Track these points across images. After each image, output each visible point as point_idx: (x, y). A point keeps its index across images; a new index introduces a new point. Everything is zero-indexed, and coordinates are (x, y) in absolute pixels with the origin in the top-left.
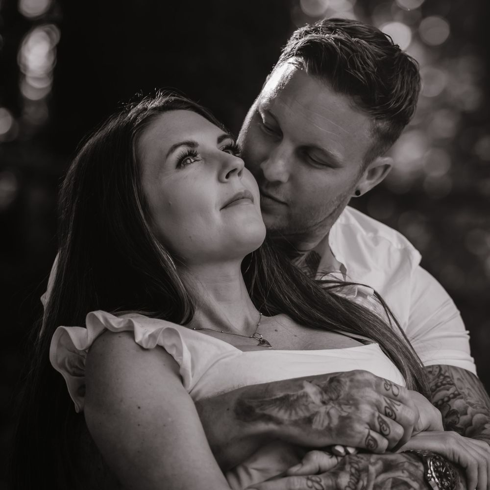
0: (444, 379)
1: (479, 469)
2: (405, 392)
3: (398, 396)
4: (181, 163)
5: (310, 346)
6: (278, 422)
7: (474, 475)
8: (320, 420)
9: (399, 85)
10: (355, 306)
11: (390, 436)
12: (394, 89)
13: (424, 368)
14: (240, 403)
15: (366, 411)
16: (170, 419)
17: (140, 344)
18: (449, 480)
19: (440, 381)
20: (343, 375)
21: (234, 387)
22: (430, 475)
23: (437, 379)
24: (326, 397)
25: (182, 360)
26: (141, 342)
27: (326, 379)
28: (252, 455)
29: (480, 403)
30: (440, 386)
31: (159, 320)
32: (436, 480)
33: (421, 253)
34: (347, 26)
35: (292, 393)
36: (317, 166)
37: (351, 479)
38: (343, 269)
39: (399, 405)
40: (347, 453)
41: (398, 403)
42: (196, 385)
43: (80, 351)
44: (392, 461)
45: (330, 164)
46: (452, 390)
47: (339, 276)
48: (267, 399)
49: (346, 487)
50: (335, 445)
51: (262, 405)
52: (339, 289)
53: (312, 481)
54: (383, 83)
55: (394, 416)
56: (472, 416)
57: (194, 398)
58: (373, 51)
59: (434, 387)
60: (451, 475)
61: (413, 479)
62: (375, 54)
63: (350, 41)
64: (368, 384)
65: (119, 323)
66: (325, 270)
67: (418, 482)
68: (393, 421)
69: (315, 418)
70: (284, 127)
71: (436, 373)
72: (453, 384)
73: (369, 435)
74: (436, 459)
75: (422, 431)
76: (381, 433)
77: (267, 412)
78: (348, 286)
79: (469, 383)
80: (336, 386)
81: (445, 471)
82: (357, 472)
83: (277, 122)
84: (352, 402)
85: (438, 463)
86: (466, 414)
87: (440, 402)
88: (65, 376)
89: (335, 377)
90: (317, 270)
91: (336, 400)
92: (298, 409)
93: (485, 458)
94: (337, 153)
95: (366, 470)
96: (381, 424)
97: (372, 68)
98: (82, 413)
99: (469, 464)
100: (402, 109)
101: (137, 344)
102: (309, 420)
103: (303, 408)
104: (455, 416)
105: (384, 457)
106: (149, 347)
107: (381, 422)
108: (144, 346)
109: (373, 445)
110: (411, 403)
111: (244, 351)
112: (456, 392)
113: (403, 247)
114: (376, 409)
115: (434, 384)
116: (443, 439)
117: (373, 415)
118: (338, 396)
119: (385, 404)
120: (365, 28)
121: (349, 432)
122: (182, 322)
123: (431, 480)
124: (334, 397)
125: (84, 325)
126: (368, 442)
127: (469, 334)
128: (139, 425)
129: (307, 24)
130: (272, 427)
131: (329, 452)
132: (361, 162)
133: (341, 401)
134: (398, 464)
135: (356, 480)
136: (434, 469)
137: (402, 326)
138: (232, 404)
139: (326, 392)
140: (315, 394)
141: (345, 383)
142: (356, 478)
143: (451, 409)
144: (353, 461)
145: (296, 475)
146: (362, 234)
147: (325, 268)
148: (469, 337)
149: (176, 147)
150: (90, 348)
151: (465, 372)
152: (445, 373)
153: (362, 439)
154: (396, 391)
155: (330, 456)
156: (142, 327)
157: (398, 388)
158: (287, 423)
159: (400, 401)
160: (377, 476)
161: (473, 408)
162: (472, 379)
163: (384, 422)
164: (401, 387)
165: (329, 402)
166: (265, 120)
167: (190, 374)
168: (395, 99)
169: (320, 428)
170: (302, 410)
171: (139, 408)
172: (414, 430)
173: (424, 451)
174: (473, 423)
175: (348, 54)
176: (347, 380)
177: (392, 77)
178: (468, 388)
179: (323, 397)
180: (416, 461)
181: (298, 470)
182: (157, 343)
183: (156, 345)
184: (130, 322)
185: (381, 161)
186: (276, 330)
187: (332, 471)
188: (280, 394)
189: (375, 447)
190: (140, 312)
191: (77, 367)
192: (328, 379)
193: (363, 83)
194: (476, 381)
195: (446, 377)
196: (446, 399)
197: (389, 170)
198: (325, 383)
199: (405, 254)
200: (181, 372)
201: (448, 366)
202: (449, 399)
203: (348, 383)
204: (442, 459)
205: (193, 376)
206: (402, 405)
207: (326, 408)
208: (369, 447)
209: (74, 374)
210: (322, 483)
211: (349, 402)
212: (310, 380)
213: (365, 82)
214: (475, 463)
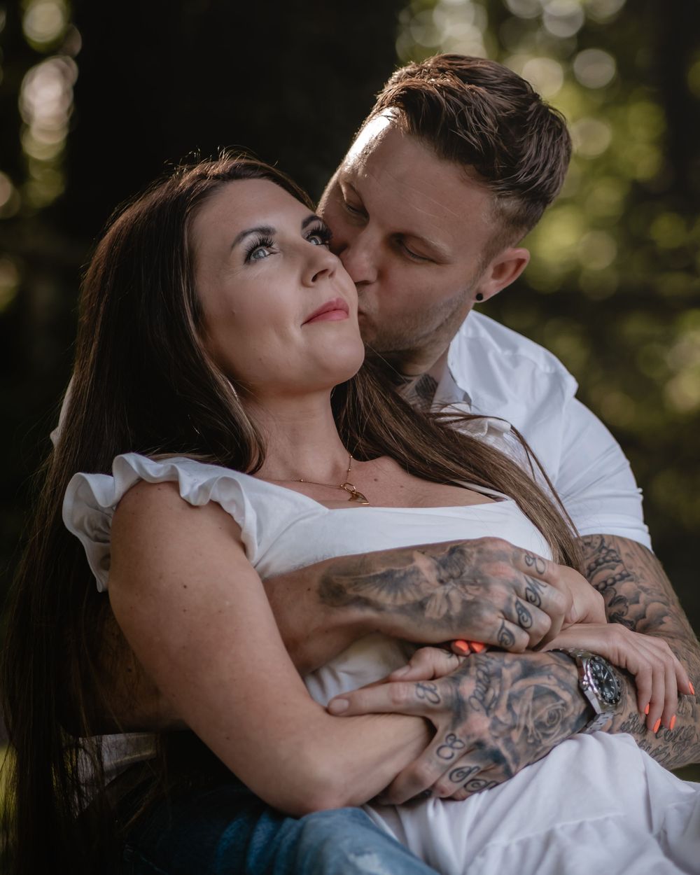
0: (607, 554)
1: (653, 676)
2: (553, 568)
3: (544, 574)
4: (251, 256)
5: (421, 502)
6: (379, 608)
7: (646, 684)
8: (435, 606)
9: (532, 150)
10: (483, 447)
11: (532, 630)
12: (524, 155)
13: (579, 538)
14: (326, 582)
15: (500, 594)
16: (227, 603)
17: (187, 500)
18: (612, 690)
19: (602, 556)
20: (468, 544)
21: (317, 559)
22: (587, 683)
23: (598, 554)
24: (444, 574)
25: (244, 521)
26: (188, 496)
27: (445, 550)
28: (341, 652)
29: (657, 588)
30: (602, 564)
31: (214, 467)
32: (595, 689)
33: (578, 380)
34: (464, 67)
35: (398, 569)
36: (415, 260)
37: (477, 686)
38: (467, 399)
39: (545, 587)
40: (473, 651)
41: (544, 584)
42: (264, 557)
43: (106, 508)
44: (534, 662)
45: (434, 259)
46: (618, 570)
47: (464, 408)
48: (363, 576)
49: (470, 697)
50: (456, 640)
51: (356, 584)
52: (461, 424)
53: (424, 689)
54: (505, 148)
55: (537, 603)
56: (646, 605)
57: (261, 574)
58: (495, 103)
59: (593, 565)
60: (616, 683)
61: (563, 687)
62: (496, 107)
63: (462, 88)
64: (503, 556)
65: (158, 471)
66: (445, 400)
67: (569, 692)
68: (537, 609)
69: (429, 602)
70: (370, 207)
71: (597, 546)
72: (620, 561)
73: (503, 627)
74: (595, 660)
75: (576, 623)
76: (521, 625)
77: (362, 594)
78: (475, 420)
79: (642, 560)
80: (459, 559)
81: (607, 677)
82: (486, 677)
83: (361, 199)
84: (481, 581)
85: (597, 666)
86: (637, 602)
87: (602, 586)
88: (84, 540)
89: (458, 546)
90: (432, 401)
91: (458, 578)
92: (405, 591)
93: (662, 661)
94: (442, 244)
95: (498, 674)
96: (520, 612)
97: (490, 127)
98: (105, 593)
99: (640, 669)
100: (539, 182)
101: (182, 498)
102: (421, 606)
103: (413, 588)
104: (623, 605)
105: (523, 657)
106: (198, 504)
107: (519, 609)
108: (193, 502)
109: (508, 642)
110: (561, 583)
111: (330, 508)
112: (624, 573)
113: (553, 371)
114: (513, 591)
115: (594, 560)
116: (605, 634)
117: (510, 599)
118: (462, 573)
119: (525, 585)
120: (490, 70)
121: (475, 622)
122: (248, 472)
123: (587, 689)
124: (455, 573)
125: (109, 472)
126: (502, 637)
127: (642, 493)
128: (185, 611)
129: (412, 62)
130: (369, 614)
131: (447, 650)
132: (480, 255)
133: (466, 580)
134: (543, 667)
135: (485, 689)
136: (592, 674)
137: (550, 478)
138: (315, 582)
139: (444, 567)
140: (430, 569)
141: (471, 555)
142: (484, 685)
143: (617, 595)
144: (480, 662)
145: (402, 680)
146: (496, 352)
147: (444, 398)
148: (641, 497)
149: (245, 234)
150: (118, 504)
151: (636, 546)
152: (609, 546)
153: (493, 633)
154: (541, 567)
155: (449, 655)
156: (190, 476)
157: (544, 563)
158: (390, 608)
159: (546, 581)
160: (513, 683)
161: (648, 594)
162: (646, 554)
163: (524, 609)
164: (548, 561)
165: (448, 581)
166: (347, 196)
167: (256, 542)
168: (526, 169)
169: (435, 616)
170: (411, 591)
171: (185, 587)
172: (566, 621)
173: (578, 650)
174: (647, 616)
175: (457, 108)
176: (474, 550)
177: (523, 139)
178: (640, 567)
179: (440, 574)
180: (568, 664)
181: (405, 674)
182: (210, 498)
183: (209, 500)
184: (173, 468)
185: (511, 253)
186: (376, 480)
187: (452, 675)
188: (382, 570)
189: (511, 644)
190: (190, 455)
191: (99, 530)
192: (448, 549)
193: (476, 147)
194: (651, 558)
195: (610, 551)
196: (610, 581)
197: (524, 267)
198: (442, 555)
199: (556, 380)
200: (243, 538)
201: (613, 536)
202: (615, 581)
203: (475, 555)
204: (604, 661)
205: (259, 545)
206: (549, 587)
207: (445, 589)
208: (503, 645)
209: (97, 539)
210: (438, 692)
211: (476, 582)
212: (423, 550)
213: (479, 147)
214: (649, 667)
